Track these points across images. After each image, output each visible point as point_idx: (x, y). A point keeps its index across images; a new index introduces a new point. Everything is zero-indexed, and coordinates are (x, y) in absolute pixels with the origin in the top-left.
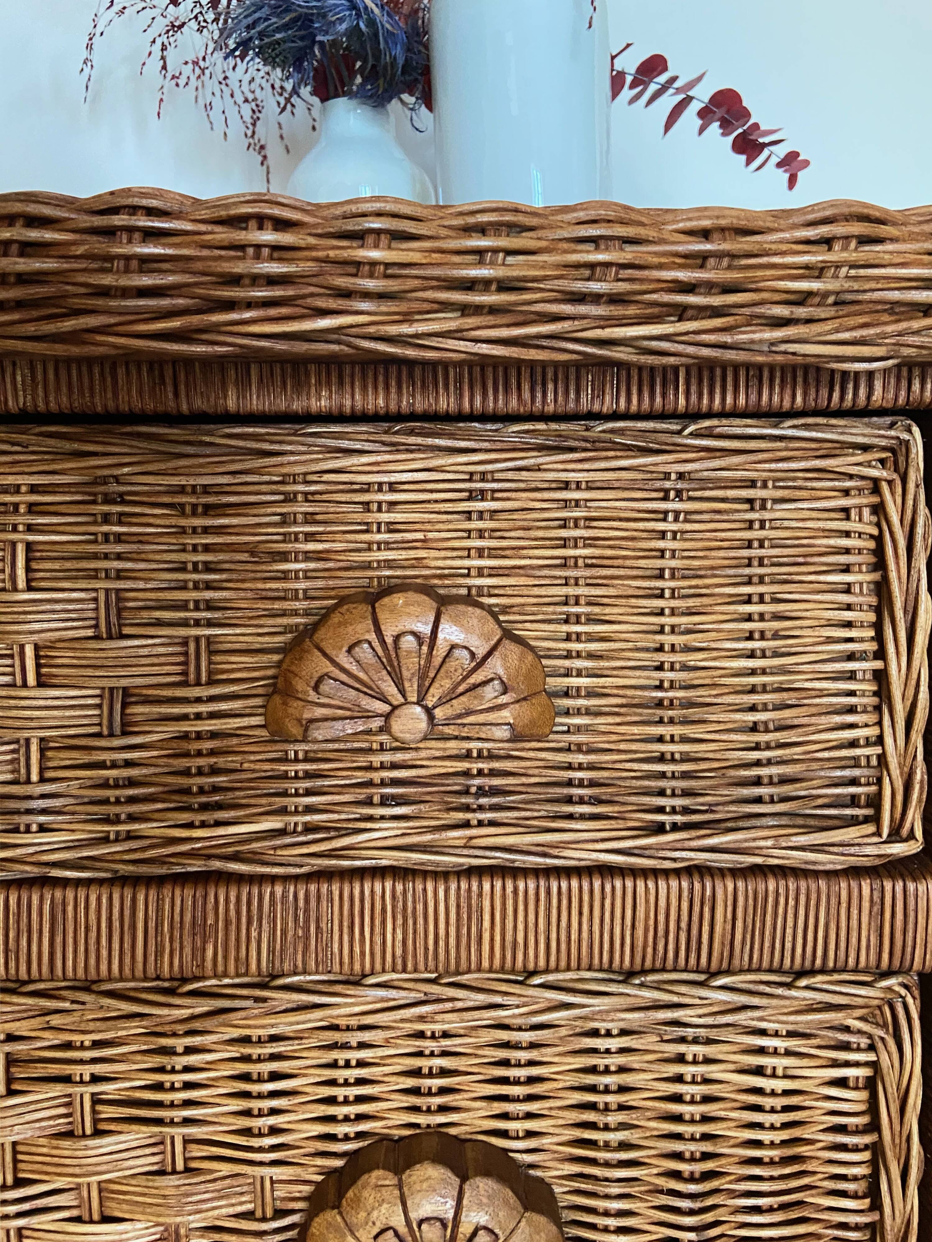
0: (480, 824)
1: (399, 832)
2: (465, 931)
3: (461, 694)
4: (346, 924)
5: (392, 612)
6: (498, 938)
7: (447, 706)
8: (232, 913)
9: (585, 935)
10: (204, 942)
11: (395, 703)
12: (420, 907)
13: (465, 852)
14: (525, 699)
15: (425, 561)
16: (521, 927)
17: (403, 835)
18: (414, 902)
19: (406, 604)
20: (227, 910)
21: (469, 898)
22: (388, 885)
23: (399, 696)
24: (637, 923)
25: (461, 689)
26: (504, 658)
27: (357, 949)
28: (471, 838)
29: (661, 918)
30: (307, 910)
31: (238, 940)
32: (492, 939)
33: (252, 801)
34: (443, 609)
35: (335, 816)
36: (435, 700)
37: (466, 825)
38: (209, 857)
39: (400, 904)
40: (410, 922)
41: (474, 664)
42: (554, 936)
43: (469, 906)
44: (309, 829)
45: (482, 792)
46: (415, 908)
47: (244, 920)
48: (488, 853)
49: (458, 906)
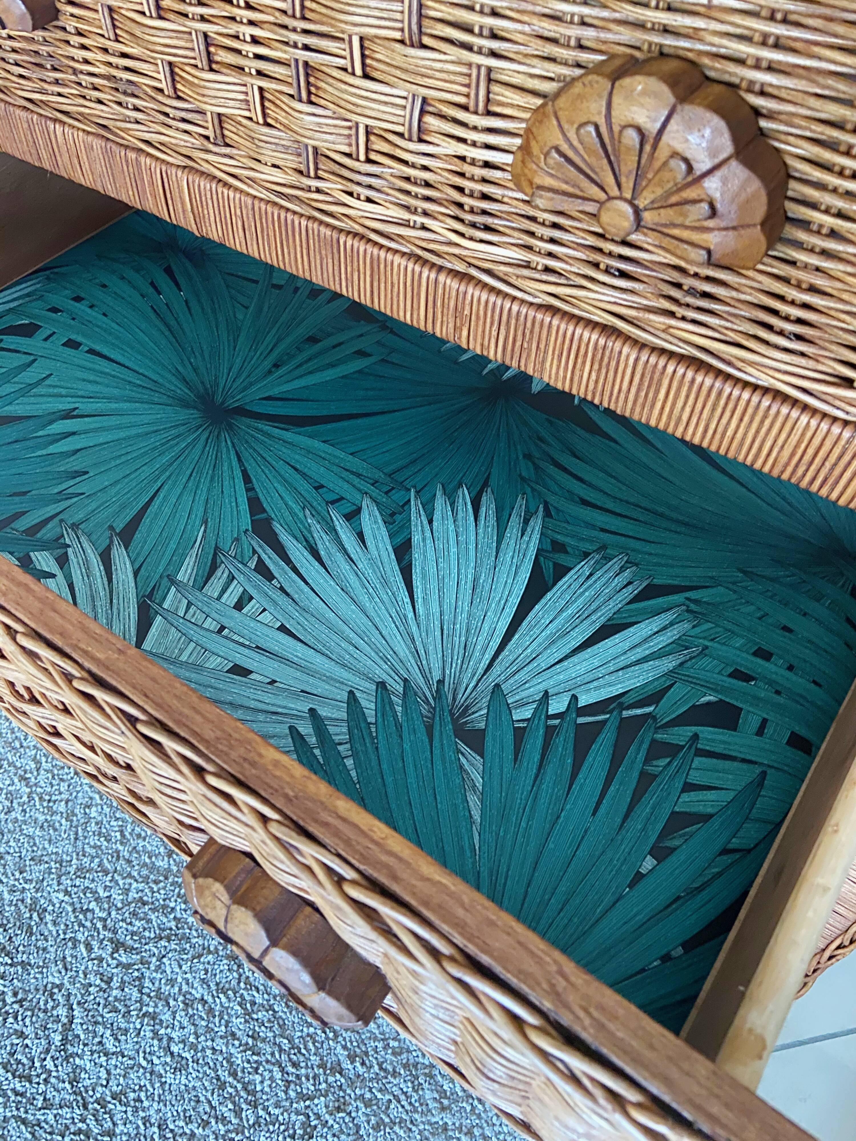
0: (683, 319)
1: (613, 300)
2: (643, 394)
3: (672, 206)
4: (557, 352)
5: (626, 98)
6: (667, 409)
7: (655, 212)
8: (482, 313)
9: (739, 435)
10: (462, 325)
11: (612, 194)
12: (613, 364)
13: (663, 335)
14: (734, 228)
15: (702, 33)
16: (688, 409)
17: (615, 303)
18: (610, 358)
19: (644, 93)
20: (478, 310)
21: (653, 372)
22: (594, 337)
23: (616, 188)
24: (786, 446)
25: (674, 199)
26: (725, 181)
27: (561, 373)
28: (671, 327)
29: (810, 452)
30: (532, 332)
31: (484, 331)
32: (663, 408)
33: (507, 231)
34: (679, 107)
35: (568, 267)
36: (647, 202)
37: (672, 314)
38: (470, 265)
39: (599, 356)
40: (604, 371)
41: (690, 179)
42: (713, 426)
43: (652, 378)
44: (547, 270)
45: (692, 292)
46: (609, 362)
47: (488, 320)
48: (681, 344)
49: (643, 375)
